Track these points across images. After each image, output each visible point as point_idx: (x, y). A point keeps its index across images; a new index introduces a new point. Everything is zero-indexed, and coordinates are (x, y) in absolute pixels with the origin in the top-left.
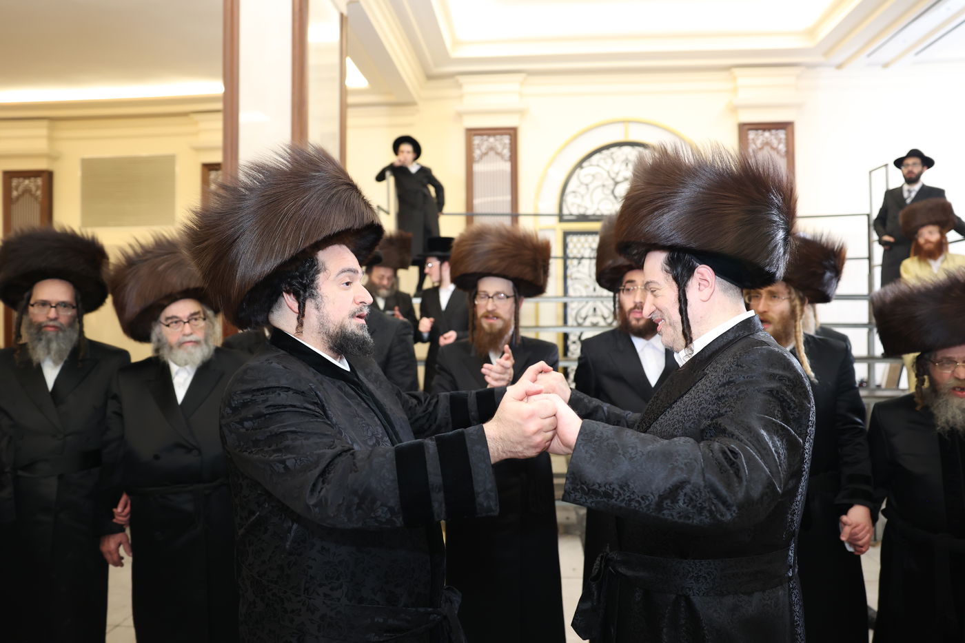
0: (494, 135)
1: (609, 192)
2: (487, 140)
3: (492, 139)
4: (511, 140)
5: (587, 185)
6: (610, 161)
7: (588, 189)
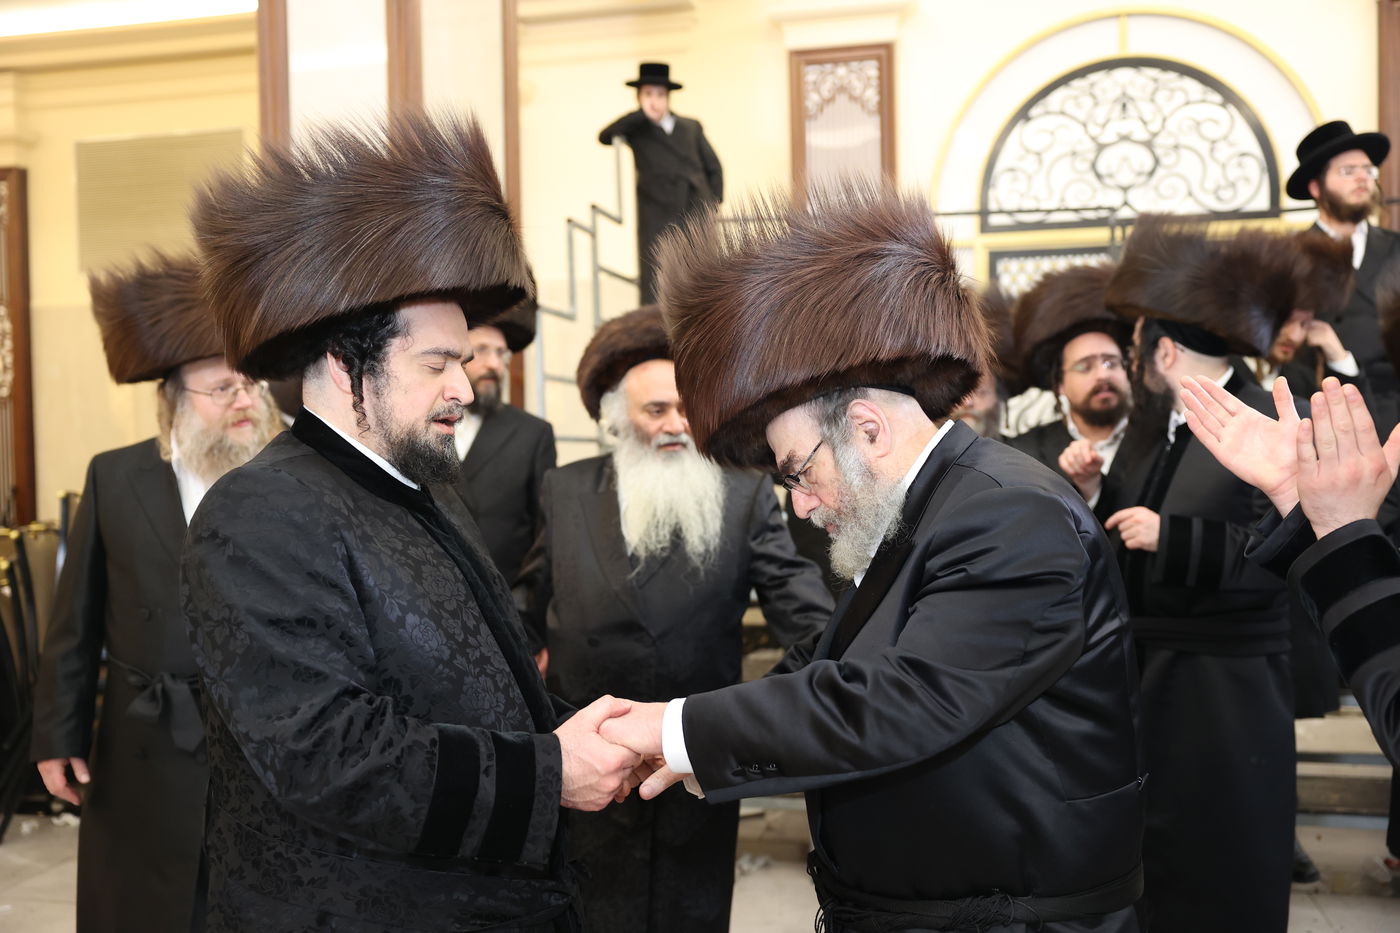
0: (846, 61)
1: (1086, 166)
2: (832, 73)
3: (842, 70)
4: (880, 69)
5: (1038, 154)
6: (1088, 102)
7: (1040, 162)
